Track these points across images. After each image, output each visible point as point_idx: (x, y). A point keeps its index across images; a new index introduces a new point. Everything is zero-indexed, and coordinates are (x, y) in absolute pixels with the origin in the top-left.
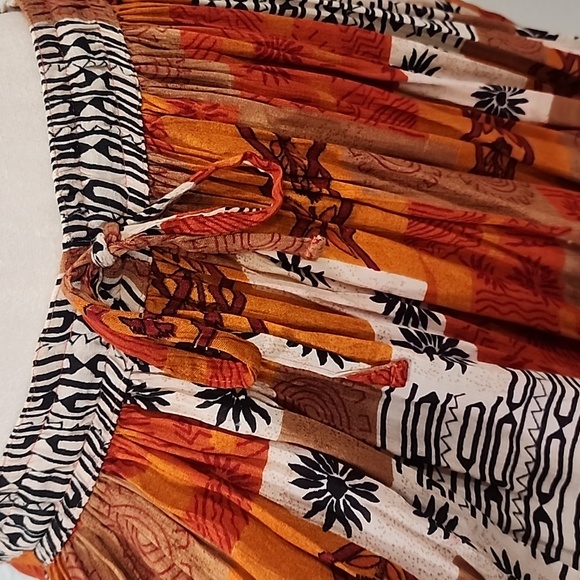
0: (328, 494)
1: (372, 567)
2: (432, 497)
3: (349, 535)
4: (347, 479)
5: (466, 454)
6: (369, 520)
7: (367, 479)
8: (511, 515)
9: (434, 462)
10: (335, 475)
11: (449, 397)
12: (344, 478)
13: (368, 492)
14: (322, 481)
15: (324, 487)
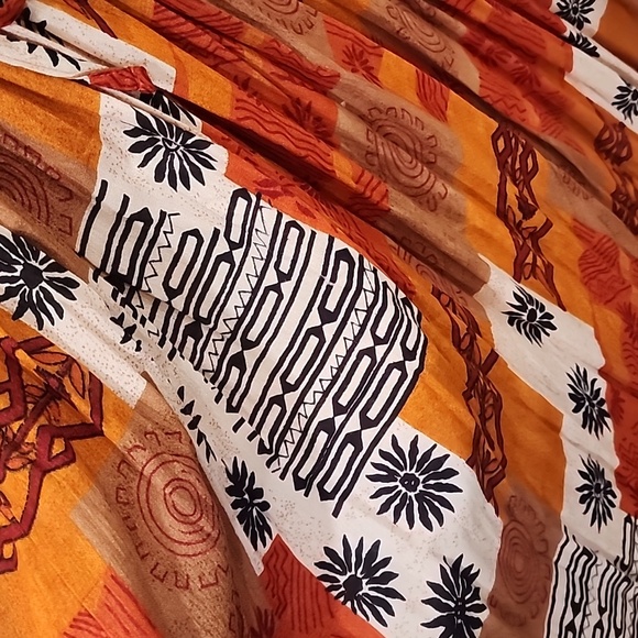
0: (21, 282)
1: (55, 364)
2: (123, 314)
3: (41, 328)
4: (46, 270)
5: (174, 283)
6: (61, 318)
7: (68, 274)
8: (206, 354)
9: (134, 283)
10: (33, 262)
11: (163, 214)
12: (42, 267)
13: (67, 287)
14: (16, 267)
15: (17, 274)
